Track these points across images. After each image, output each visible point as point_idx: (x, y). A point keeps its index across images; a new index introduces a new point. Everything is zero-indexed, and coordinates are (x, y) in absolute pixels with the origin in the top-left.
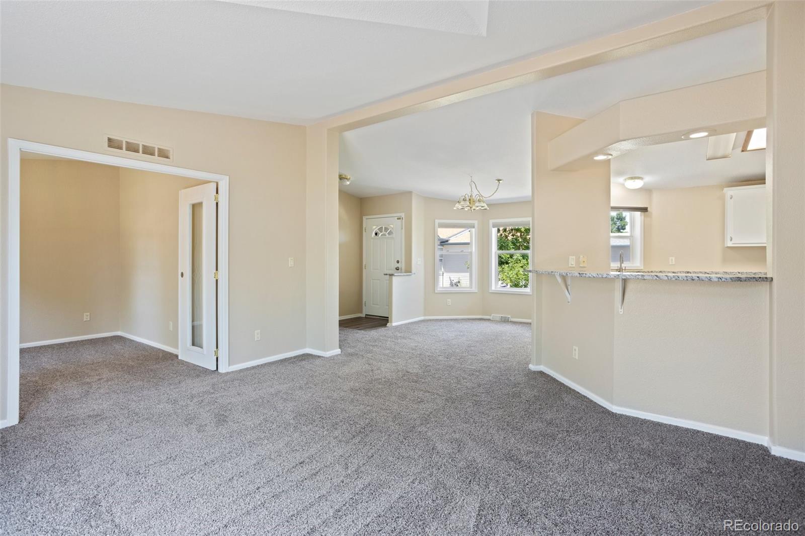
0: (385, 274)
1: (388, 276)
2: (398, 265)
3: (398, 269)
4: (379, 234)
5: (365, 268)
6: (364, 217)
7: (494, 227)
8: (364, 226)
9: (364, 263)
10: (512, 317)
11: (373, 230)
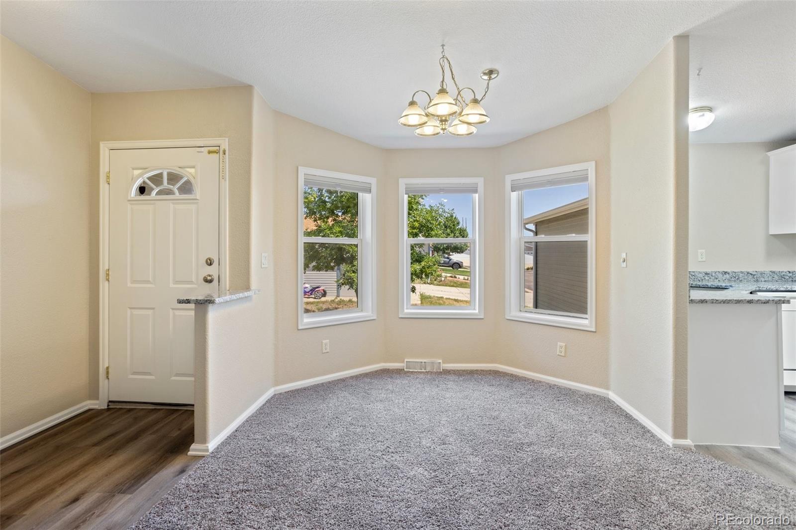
0: (180, 302)
1: (192, 306)
2: (212, 271)
3: (211, 281)
4: (152, 189)
5: (108, 280)
6: (102, 145)
7: (406, 194)
8: (104, 168)
9: (104, 264)
10: (444, 363)
11: (134, 180)
